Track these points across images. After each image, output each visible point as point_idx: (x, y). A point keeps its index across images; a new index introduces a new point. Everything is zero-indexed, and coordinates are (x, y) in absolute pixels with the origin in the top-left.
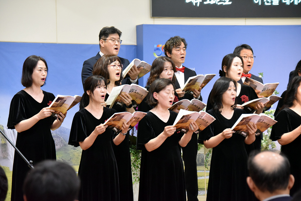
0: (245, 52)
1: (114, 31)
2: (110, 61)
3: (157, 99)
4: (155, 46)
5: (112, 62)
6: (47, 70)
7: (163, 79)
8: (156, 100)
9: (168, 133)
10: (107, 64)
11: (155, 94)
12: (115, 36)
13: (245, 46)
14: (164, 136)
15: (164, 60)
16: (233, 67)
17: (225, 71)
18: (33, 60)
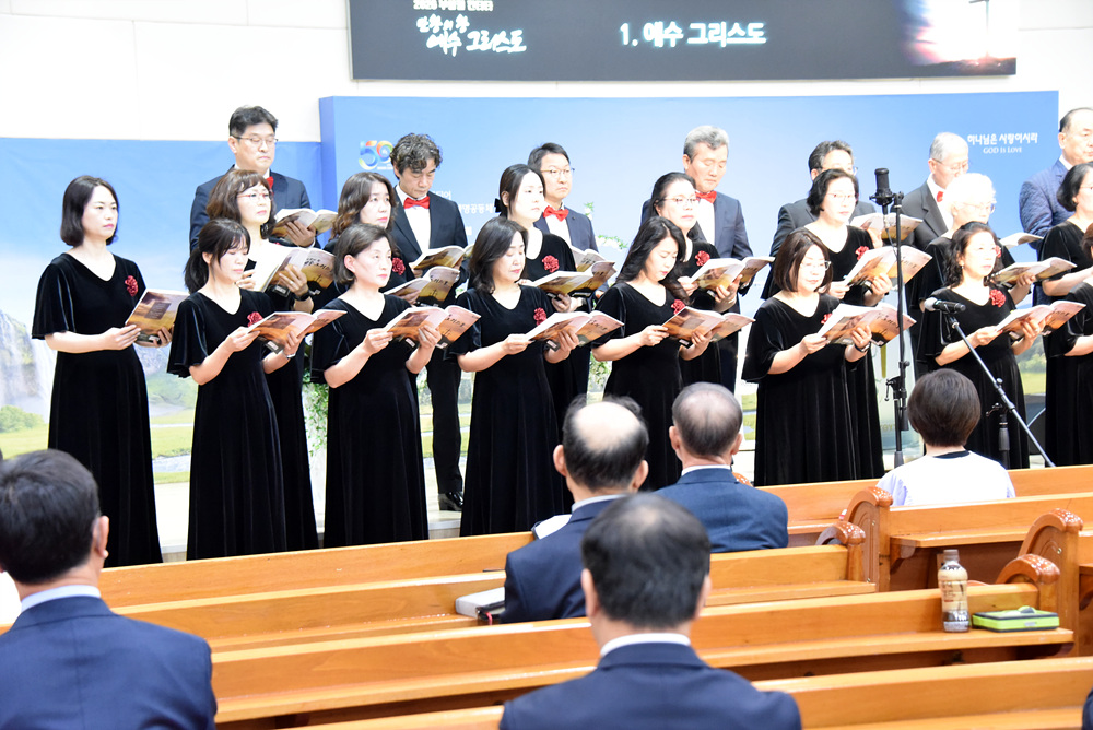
0: (550, 161)
1: (258, 116)
2: (243, 185)
3: (353, 270)
4: (363, 145)
5: (247, 187)
6: (118, 208)
7: (367, 226)
8: (351, 274)
9: (373, 343)
10: (237, 193)
11: (348, 258)
12: (262, 130)
13: (549, 148)
14: (364, 351)
15: (371, 180)
16: (521, 194)
17: (506, 204)
18: (83, 186)
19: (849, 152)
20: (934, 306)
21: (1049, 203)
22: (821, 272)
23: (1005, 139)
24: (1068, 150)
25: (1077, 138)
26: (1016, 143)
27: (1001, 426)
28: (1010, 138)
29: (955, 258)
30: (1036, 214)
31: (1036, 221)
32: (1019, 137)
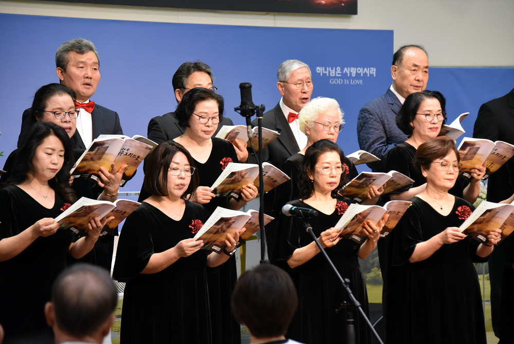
19: (209, 73)
20: (291, 211)
21: (384, 127)
22: (187, 178)
23: (348, 72)
24: (399, 81)
25: (407, 72)
26: (358, 76)
27: (349, 323)
28: (353, 71)
29: (306, 173)
30: (373, 137)
31: (374, 143)
32: (361, 70)
